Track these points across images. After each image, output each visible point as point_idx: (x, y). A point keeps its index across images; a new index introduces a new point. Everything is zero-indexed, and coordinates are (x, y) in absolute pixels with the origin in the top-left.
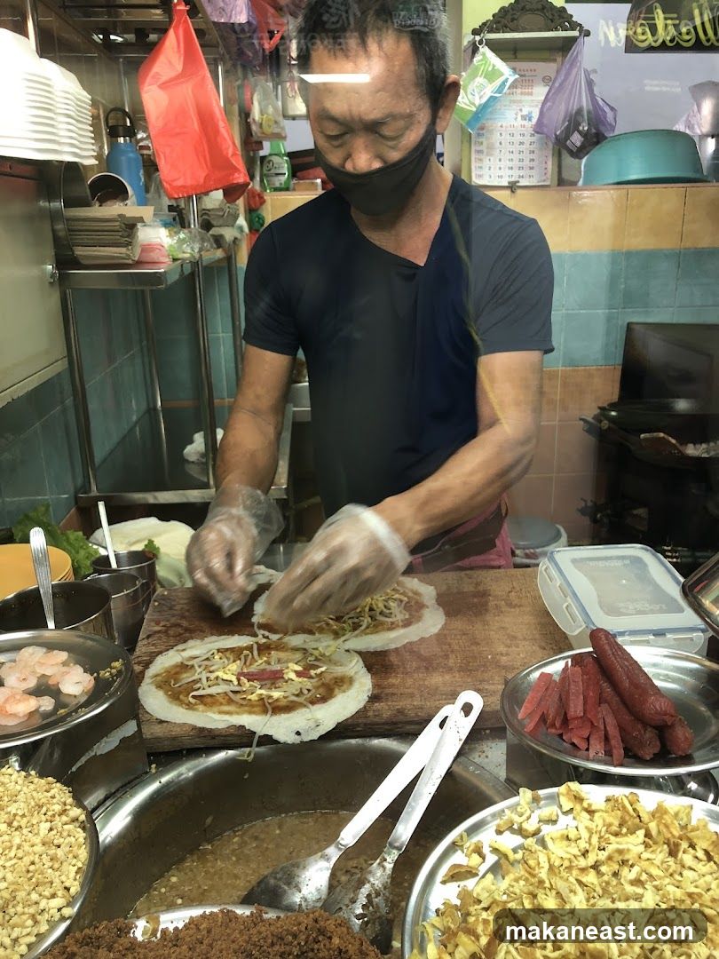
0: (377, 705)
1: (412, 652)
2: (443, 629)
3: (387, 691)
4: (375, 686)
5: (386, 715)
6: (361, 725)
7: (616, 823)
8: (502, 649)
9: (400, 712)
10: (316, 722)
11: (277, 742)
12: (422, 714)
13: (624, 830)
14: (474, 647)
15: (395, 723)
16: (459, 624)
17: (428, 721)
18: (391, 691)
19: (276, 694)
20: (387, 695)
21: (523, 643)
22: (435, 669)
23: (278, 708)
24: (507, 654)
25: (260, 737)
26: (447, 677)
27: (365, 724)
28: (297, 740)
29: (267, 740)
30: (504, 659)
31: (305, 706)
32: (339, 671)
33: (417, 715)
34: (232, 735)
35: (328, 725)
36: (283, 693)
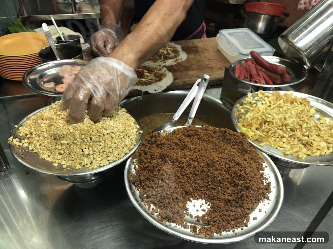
0: (177, 81)
1: (180, 65)
2: (187, 58)
3: (178, 77)
4: (173, 75)
5: (181, 83)
6: (174, 87)
7: (275, 98)
8: (207, 63)
9: (185, 82)
10: (160, 87)
11: (150, 93)
12: (191, 82)
13: (278, 100)
14: (199, 63)
15: (184, 86)
16: (192, 56)
17: (193, 84)
18: (179, 77)
19: (144, 80)
20: (178, 78)
21: (214, 61)
22: (190, 70)
23: (146, 84)
24: (210, 64)
25: (144, 92)
26: (194, 72)
27: (175, 86)
28: (155, 92)
29: (147, 93)
30: (209, 66)
31: (154, 83)
32: (161, 72)
33: (190, 83)
34: (134, 92)
35: (164, 87)
36: (145, 79)
